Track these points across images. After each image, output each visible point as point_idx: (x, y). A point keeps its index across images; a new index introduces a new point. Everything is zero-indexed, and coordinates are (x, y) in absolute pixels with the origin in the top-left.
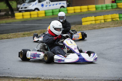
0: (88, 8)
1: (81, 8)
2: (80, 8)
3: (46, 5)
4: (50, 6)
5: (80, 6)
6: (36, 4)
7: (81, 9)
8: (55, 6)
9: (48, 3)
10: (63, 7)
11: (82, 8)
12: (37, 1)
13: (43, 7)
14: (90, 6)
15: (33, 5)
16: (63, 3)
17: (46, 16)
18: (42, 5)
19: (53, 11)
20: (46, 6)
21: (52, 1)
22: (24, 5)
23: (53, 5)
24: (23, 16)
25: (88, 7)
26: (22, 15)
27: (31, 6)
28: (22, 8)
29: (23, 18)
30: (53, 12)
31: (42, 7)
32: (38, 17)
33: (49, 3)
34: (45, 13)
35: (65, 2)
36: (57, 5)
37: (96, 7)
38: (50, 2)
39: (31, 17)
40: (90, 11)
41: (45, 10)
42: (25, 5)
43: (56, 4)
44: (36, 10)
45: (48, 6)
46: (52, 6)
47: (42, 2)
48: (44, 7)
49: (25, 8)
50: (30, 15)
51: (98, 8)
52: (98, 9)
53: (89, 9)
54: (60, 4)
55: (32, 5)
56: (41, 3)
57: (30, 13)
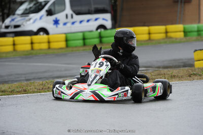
0: (166, 32)
1: (149, 30)
2: (147, 32)
3: (65, 21)
4: (73, 23)
5: (148, 26)
6: (41, 18)
7: (149, 34)
8: (85, 24)
9: (69, 16)
10: (102, 27)
11: (152, 32)
12: (43, 12)
13: (57, 26)
14: (171, 28)
15: (34, 22)
16: (103, 19)
17: (67, 46)
18: (56, 22)
19: (84, 36)
20: (65, 24)
21: (78, 13)
22: (13, 20)
23: (81, 22)
24: (14, 44)
25: (166, 29)
26: (12, 43)
27: (28, 23)
28: (7, 27)
29: (14, 50)
30: (84, 39)
31: (55, 26)
32: (49, 48)
33: (72, 17)
34: (67, 40)
35: (108, 16)
36: (91, 23)
37: (184, 28)
38: (74, 15)
39: (32, 49)
40: (171, 38)
41: (65, 34)
42: (16, 20)
43: (88, 21)
44: (41, 33)
45: (69, 25)
46: (77, 24)
47: (55, 14)
48: (61, 25)
49: (16, 26)
50: (32, 43)
51: (190, 32)
52: (188, 34)
53: (169, 34)
54: (96, 19)
55: (32, 21)
56: (53, 17)
57: (32, 40)
